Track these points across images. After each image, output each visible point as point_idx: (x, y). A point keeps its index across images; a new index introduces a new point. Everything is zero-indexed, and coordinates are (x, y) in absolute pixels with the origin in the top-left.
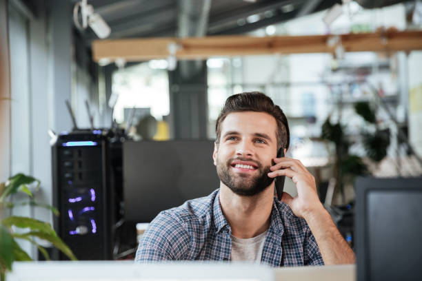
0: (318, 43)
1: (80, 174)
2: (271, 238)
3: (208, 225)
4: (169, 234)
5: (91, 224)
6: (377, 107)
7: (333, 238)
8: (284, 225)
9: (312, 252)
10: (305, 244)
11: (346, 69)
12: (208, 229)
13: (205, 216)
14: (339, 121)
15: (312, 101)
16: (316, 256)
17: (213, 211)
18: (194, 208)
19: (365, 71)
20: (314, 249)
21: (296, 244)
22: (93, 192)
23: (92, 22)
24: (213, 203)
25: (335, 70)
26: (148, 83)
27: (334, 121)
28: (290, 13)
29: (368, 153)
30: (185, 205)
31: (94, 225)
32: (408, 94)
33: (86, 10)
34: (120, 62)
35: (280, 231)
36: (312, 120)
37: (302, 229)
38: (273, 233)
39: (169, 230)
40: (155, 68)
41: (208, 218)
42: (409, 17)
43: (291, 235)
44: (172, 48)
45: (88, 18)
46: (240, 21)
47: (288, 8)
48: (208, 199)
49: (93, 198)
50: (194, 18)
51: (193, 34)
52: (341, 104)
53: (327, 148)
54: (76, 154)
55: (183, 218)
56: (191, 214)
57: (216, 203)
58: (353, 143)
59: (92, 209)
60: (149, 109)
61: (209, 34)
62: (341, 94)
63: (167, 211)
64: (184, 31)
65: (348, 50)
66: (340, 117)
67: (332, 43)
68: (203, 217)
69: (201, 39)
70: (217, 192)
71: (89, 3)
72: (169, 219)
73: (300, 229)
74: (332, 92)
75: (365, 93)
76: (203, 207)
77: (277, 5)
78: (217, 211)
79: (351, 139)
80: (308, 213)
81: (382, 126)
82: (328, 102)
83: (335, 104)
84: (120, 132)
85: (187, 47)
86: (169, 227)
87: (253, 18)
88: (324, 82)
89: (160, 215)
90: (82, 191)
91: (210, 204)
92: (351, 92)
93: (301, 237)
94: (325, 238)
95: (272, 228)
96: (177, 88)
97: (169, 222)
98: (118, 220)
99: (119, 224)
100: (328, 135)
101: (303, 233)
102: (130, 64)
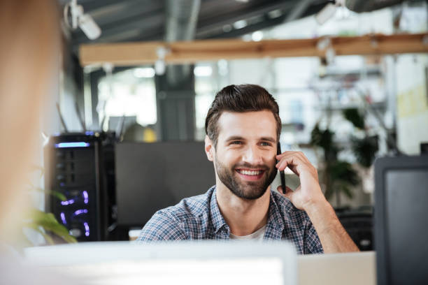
0: (307, 46)
1: (73, 176)
2: (270, 233)
3: (205, 224)
4: (166, 234)
5: (84, 227)
6: (366, 112)
7: (336, 231)
8: (283, 219)
9: (312, 245)
10: (305, 237)
11: (334, 76)
12: (205, 228)
13: (202, 215)
14: (328, 127)
15: (300, 107)
16: (317, 248)
17: (210, 210)
18: (190, 206)
19: (352, 78)
20: (314, 242)
21: (297, 237)
22: (86, 195)
23: (83, 22)
24: (210, 201)
25: (322, 77)
26: (133, 92)
27: (323, 127)
28: (277, 18)
29: (358, 160)
30: (181, 205)
31: (87, 228)
32: (396, 100)
33: (77, 11)
34: (108, 67)
35: (280, 226)
36: (300, 127)
37: (301, 222)
38: (272, 228)
39: (166, 230)
40: (139, 76)
41: (205, 216)
42: (396, 23)
43: (291, 229)
44: (161, 52)
45: (78, 18)
46: (226, 27)
47: (275, 14)
48: (204, 197)
49: (86, 201)
50: (183, 22)
51: (181, 38)
52: (329, 111)
53: (316, 154)
54: (68, 156)
55: (180, 217)
56: (187, 213)
57: (213, 202)
58: (343, 149)
59: (85, 211)
60: (135, 117)
61: (197, 38)
62: (330, 100)
63: (162, 210)
64: (172, 35)
65: (339, 53)
66: (329, 123)
67: (322, 46)
68: (199, 216)
69: (189, 43)
70: (213, 189)
71: (79, 3)
72: (166, 218)
73: (299, 222)
74: (320, 99)
75: (352, 100)
76: (199, 205)
77: (263, 11)
78: (215, 210)
79: (340, 146)
80: (310, 204)
81: (372, 133)
82: (315, 108)
83: (323, 110)
84: (111, 136)
85: (175, 51)
86: (166, 227)
87: (240, 24)
88: (311, 88)
89: (156, 215)
90: (75, 193)
91: (207, 203)
92: (338, 98)
93: (301, 230)
94: (328, 231)
95: (270, 223)
96: (164, 95)
97: (165, 222)
98: (110, 224)
99: (111, 228)
100: (318, 141)
101: (303, 226)
102: (118, 69)
